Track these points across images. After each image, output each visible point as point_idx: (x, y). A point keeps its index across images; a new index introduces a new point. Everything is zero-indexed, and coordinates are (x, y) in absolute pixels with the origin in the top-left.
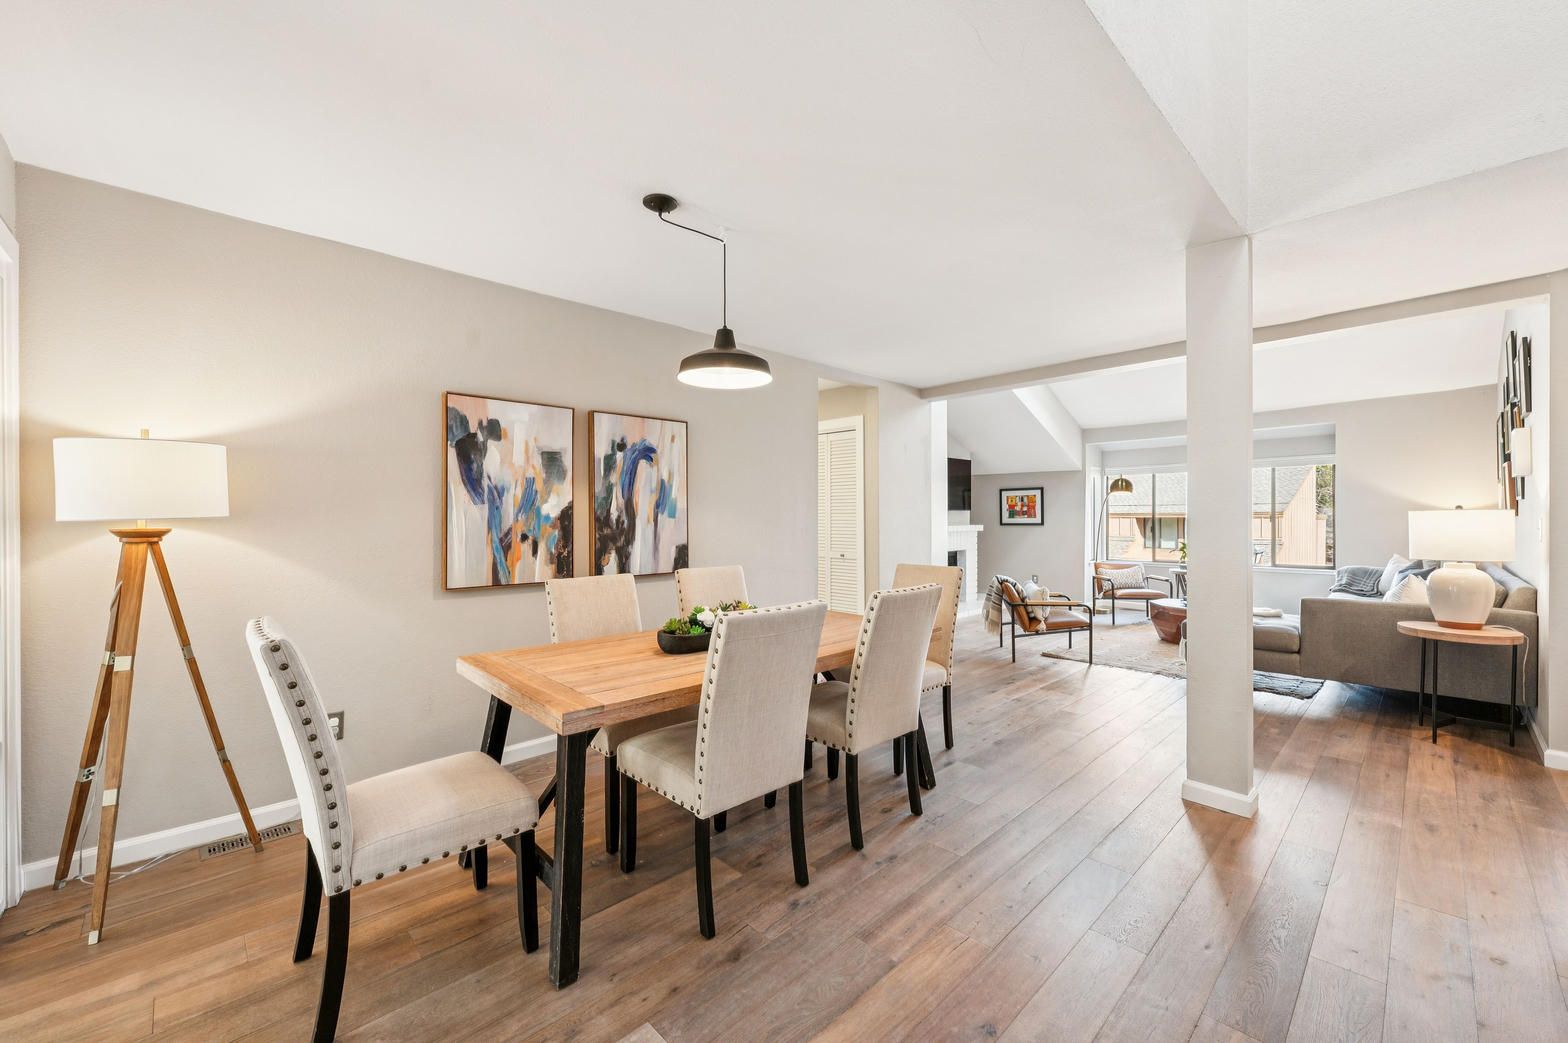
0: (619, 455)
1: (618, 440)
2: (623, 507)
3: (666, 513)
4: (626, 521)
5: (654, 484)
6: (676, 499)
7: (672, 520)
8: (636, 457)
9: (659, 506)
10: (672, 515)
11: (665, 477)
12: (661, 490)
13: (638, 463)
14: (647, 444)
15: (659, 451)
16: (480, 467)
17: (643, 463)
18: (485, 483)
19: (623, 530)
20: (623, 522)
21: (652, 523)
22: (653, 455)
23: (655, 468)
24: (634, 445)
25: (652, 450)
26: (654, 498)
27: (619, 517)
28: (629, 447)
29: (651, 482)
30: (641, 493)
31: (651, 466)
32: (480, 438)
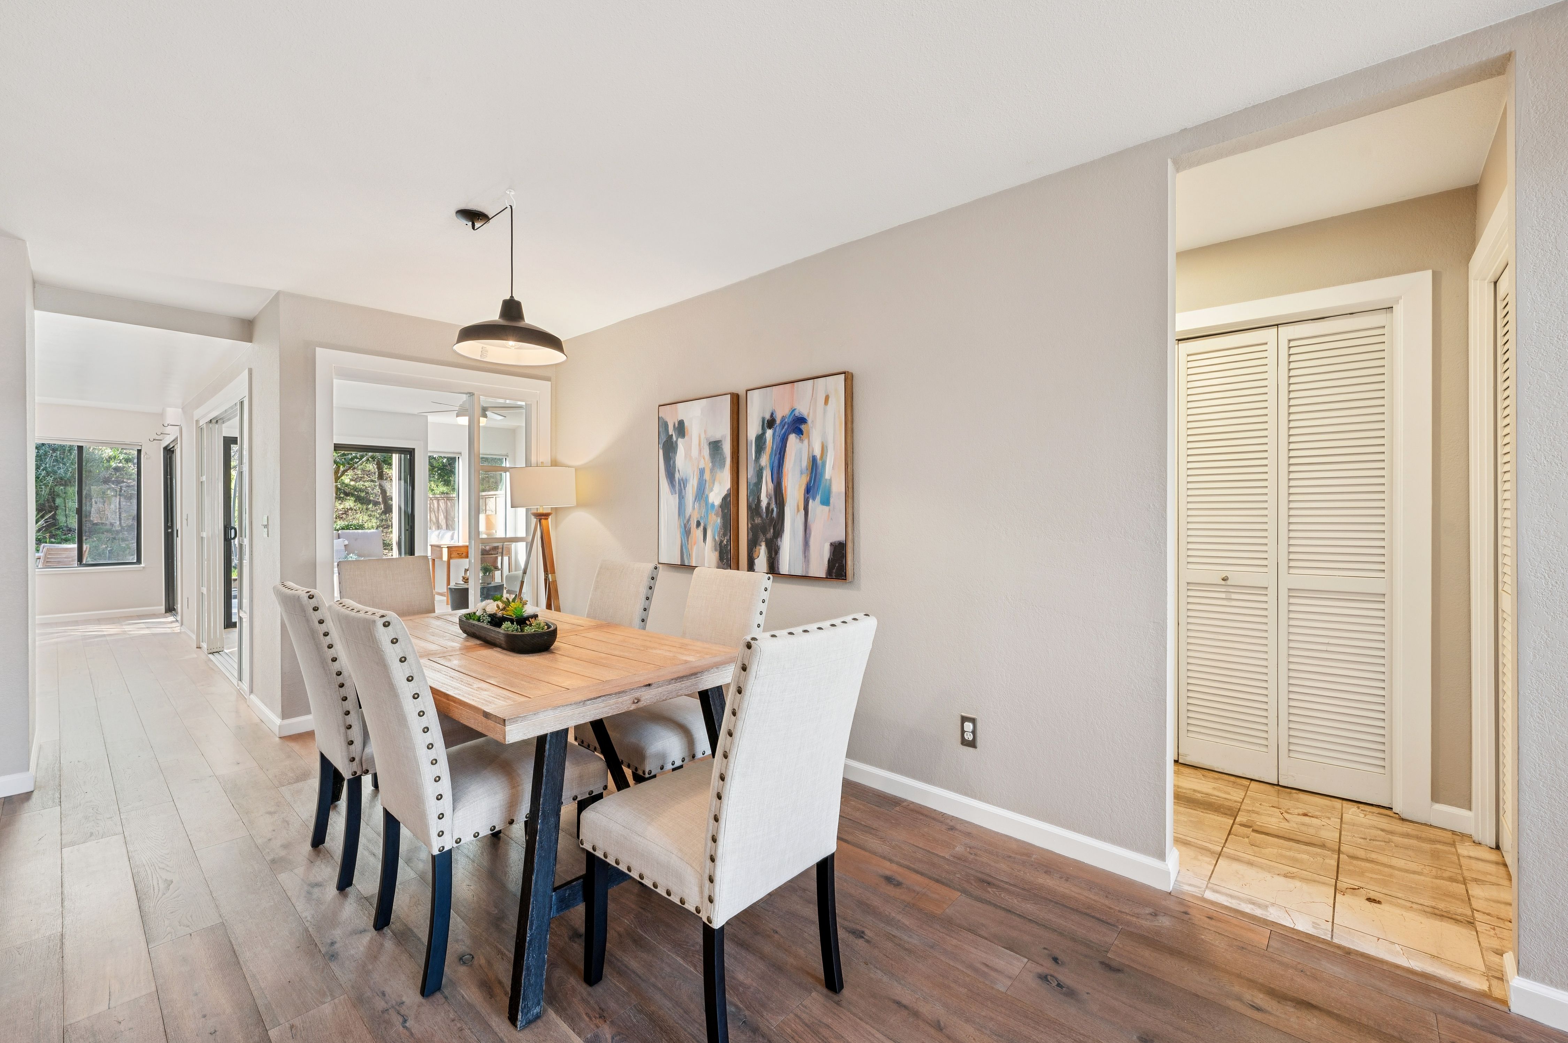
0: (769, 433)
1: (768, 417)
2: (773, 493)
3: (818, 498)
4: (775, 509)
5: (805, 463)
6: (830, 480)
7: (826, 508)
8: (785, 433)
9: (810, 491)
10: (826, 502)
11: (817, 453)
12: (812, 469)
13: (787, 439)
14: (797, 414)
15: (809, 421)
16: (674, 462)
17: (792, 438)
18: (677, 476)
19: (772, 519)
20: (773, 510)
21: (802, 512)
22: (803, 427)
23: (806, 442)
24: (783, 418)
25: (802, 420)
26: (805, 480)
27: (769, 504)
28: (778, 422)
29: (801, 461)
30: (790, 475)
31: (801, 440)
32: (674, 438)
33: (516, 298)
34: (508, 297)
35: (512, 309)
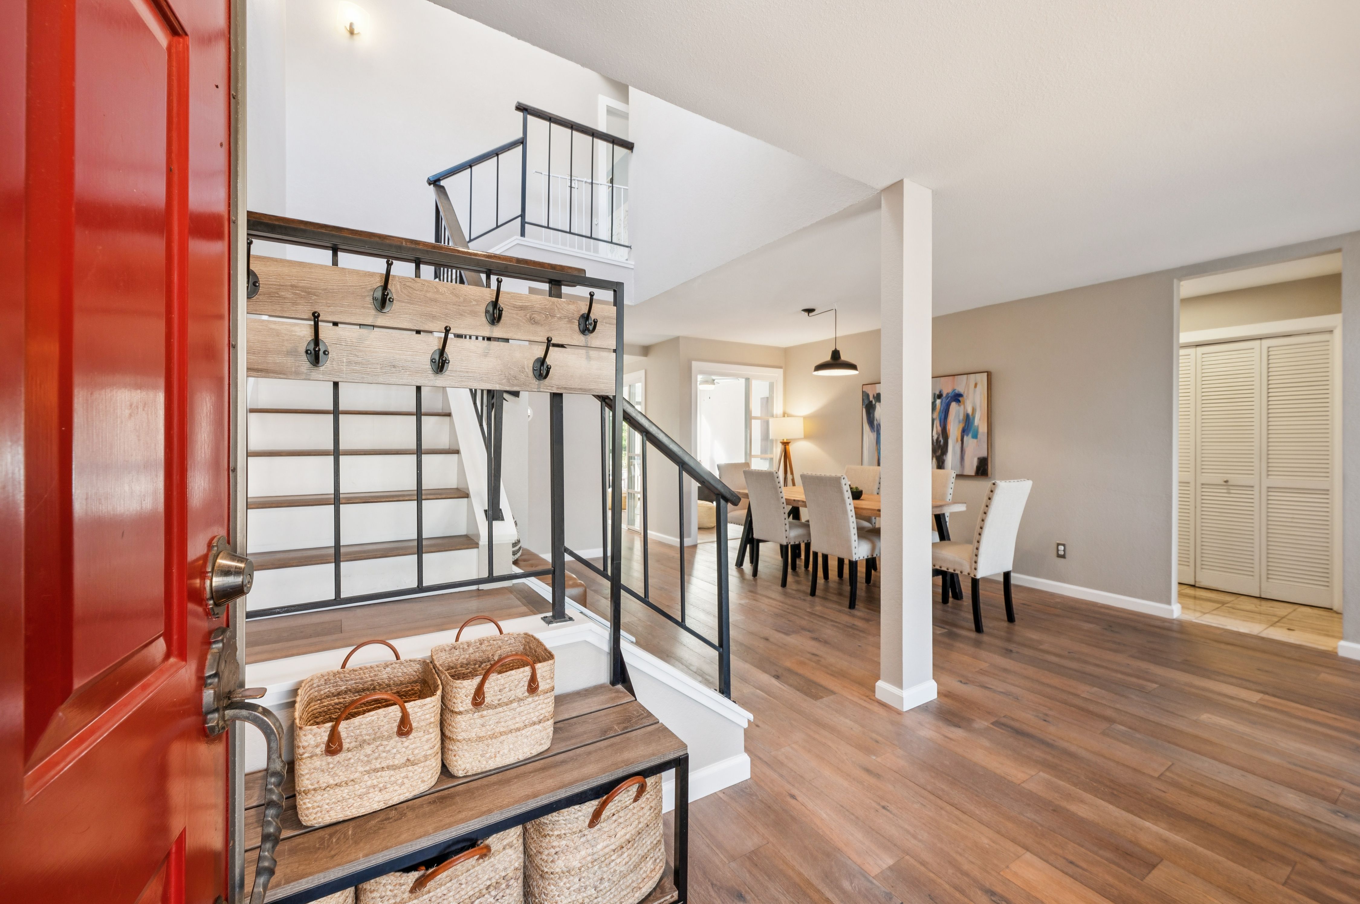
0: (938, 401)
1: (937, 393)
2: (940, 432)
3: (970, 435)
4: (942, 441)
5: (961, 417)
6: (978, 426)
7: (975, 440)
8: (949, 402)
9: (964, 432)
10: (975, 436)
11: (970, 411)
12: (966, 420)
13: (950, 405)
14: (956, 392)
15: (965, 396)
16: (874, 415)
17: (954, 405)
18: (875, 423)
19: (940, 446)
20: (940, 441)
21: (960, 442)
22: (960, 399)
23: (962, 407)
24: (948, 394)
25: (960, 395)
26: (961, 426)
27: (938, 438)
28: (944, 395)
29: (959, 416)
30: (952, 424)
31: (959, 405)
32: (874, 402)
33: (838, 349)
34: (834, 349)
35: (836, 354)
